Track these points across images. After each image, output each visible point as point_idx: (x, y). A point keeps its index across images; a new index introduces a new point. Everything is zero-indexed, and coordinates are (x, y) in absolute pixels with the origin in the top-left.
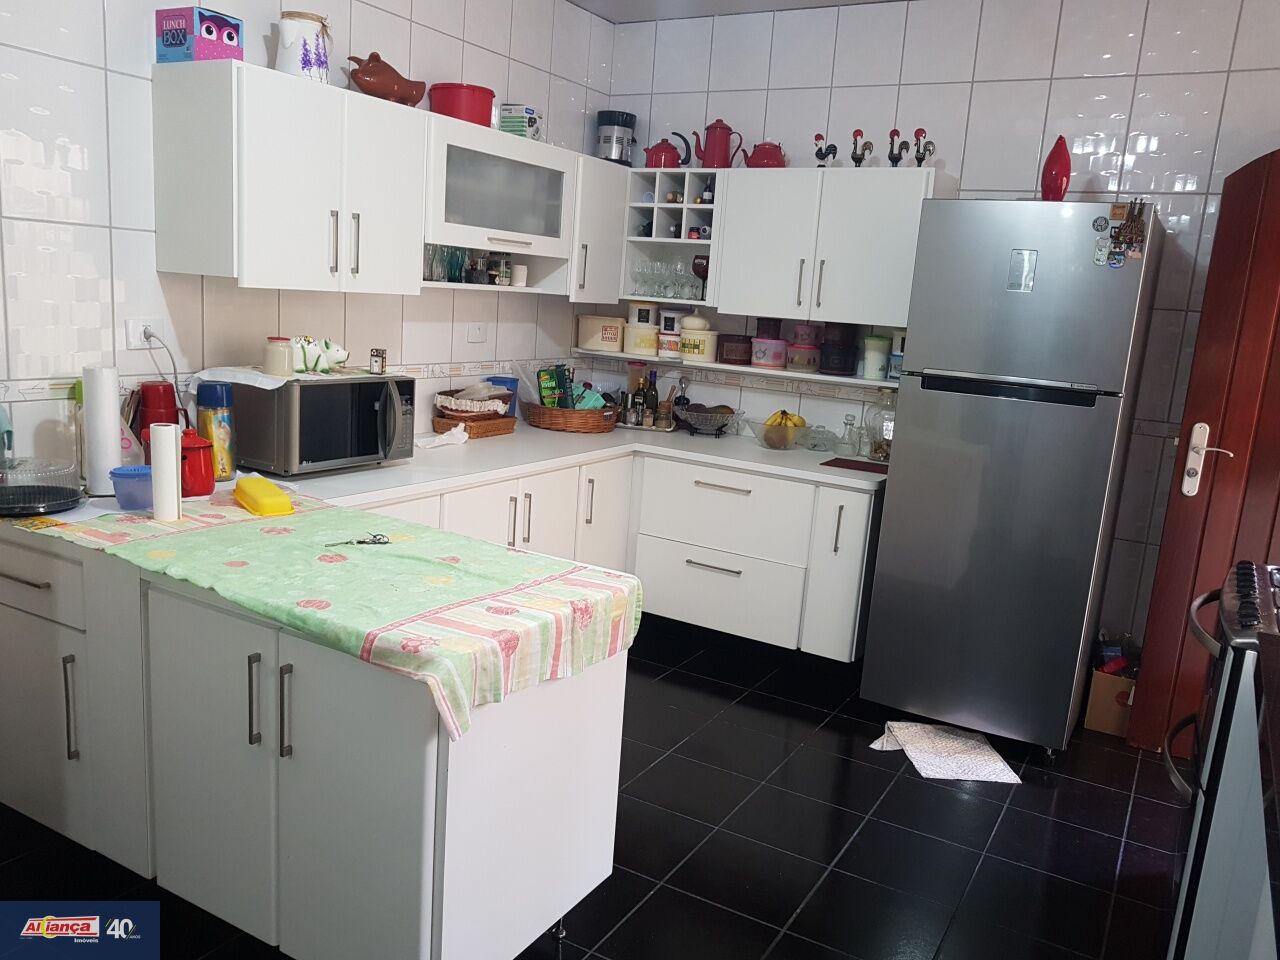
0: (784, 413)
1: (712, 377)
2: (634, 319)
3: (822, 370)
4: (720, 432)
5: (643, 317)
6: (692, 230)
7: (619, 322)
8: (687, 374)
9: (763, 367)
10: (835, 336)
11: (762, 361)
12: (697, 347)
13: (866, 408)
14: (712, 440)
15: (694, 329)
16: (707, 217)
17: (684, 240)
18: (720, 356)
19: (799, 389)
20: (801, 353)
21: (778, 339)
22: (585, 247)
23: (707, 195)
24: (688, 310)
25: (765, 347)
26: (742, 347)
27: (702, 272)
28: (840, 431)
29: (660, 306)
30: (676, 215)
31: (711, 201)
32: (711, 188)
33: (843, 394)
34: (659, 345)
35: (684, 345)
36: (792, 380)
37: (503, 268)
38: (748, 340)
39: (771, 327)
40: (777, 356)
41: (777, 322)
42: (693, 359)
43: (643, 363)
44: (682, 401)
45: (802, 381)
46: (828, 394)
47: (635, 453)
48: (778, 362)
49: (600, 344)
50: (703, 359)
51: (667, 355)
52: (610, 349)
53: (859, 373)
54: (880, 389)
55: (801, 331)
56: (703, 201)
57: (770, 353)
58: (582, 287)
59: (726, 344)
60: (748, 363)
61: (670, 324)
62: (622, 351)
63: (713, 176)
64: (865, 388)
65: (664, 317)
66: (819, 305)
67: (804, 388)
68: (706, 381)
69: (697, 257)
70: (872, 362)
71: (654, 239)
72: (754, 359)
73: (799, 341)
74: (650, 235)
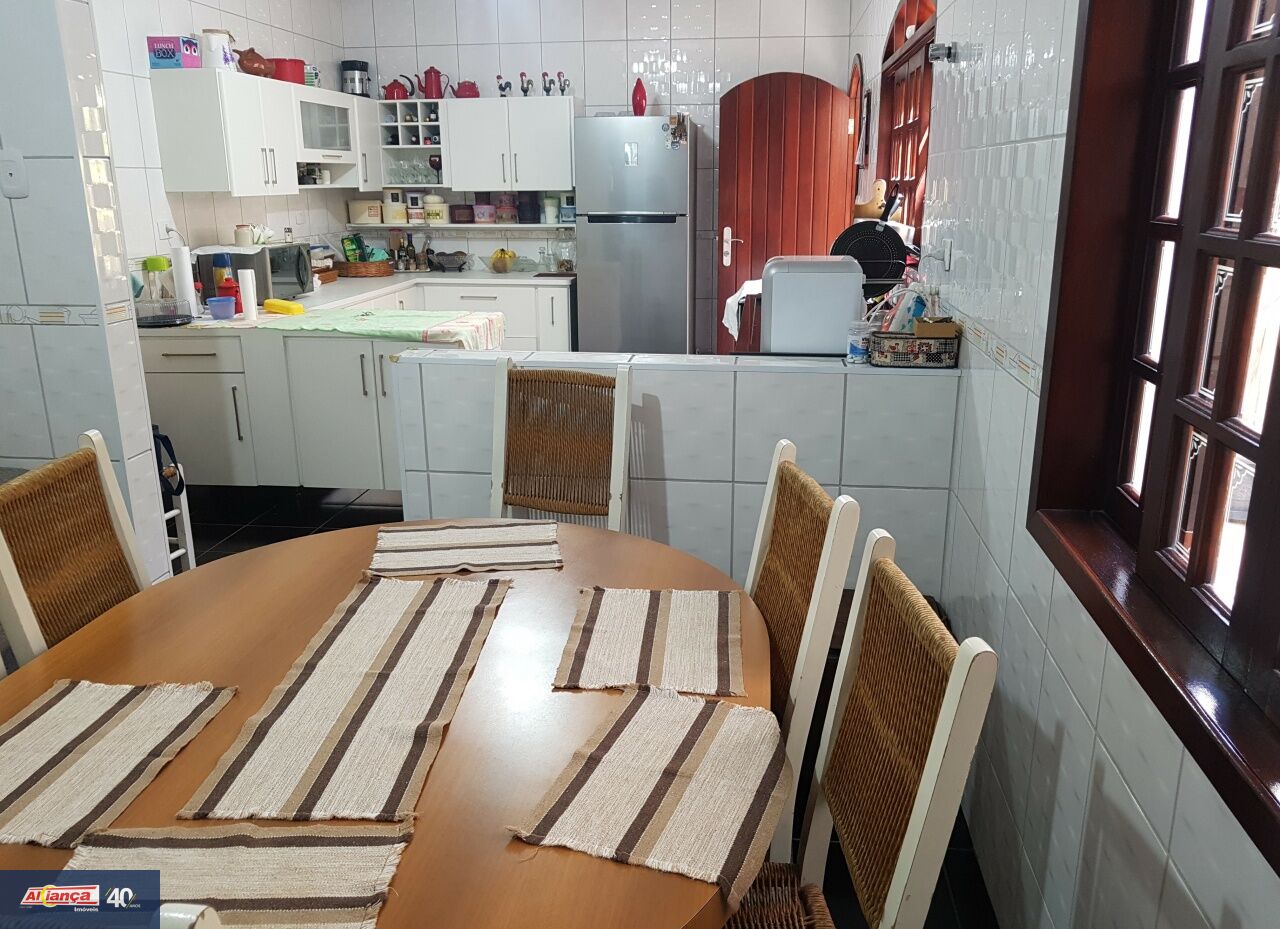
0: (503, 250)
1: (446, 234)
2: (389, 201)
3: (521, 221)
4: (460, 269)
5: (395, 198)
6: (425, 139)
7: (378, 203)
8: (429, 233)
9: (483, 222)
10: (526, 199)
11: (483, 220)
12: (438, 214)
13: (550, 242)
14: (458, 274)
15: (434, 203)
16: (435, 131)
17: (422, 145)
18: (453, 220)
19: (506, 235)
20: (506, 213)
21: (489, 204)
22: (364, 155)
23: (433, 116)
24: (426, 192)
25: (482, 211)
26: (467, 211)
27: (437, 166)
28: (537, 258)
29: (405, 191)
30: (414, 131)
31: (437, 120)
32: (435, 112)
33: (534, 235)
34: (408, 217)
35: (429, 214)
36: (500, 230)
37: (317, 173)
38: (471, 208)
39: (484, 197)
40: (491, 216)
41: (488, 194)
42: (435, 223)
43: (399, 229)
44: (430, 251)
45: (507, 230)
46: (524, 236)
47: (417, 284)
48: (493, 219)
49: (367, 218)
50: (442, 222)
51: (415, 222)
52: (375, 222)
53: (542, 221)
54: (558, 229)
55: (504, 198)
56: (431, 120)
57: (486, 214)
58: (366, 181)
59: (456, 211)
60: (472, 221)
61: (414, 201)
62: (382, 222)
63: (436, 104)
64: (547, 230)
65: (410, 197)
66: (517, 181)
67: (509, 234)
68: (443, 237)
69: (431, 156)
70: (550, 211)
71: (401, 146)
72: (477, 219)
73: (503, 204)
74: (398, 144)
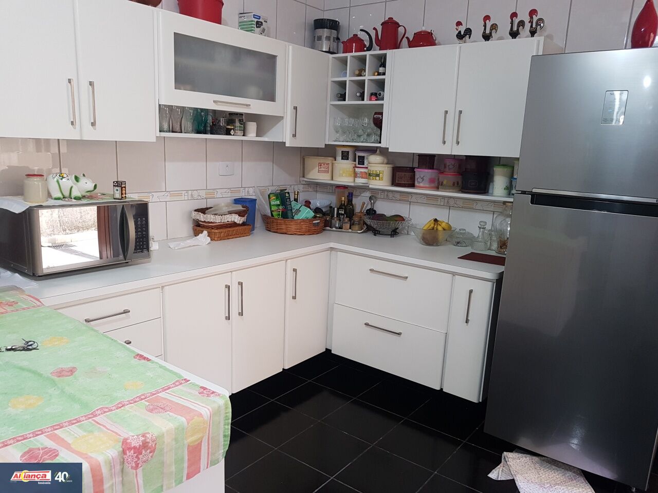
0: (436, 220)
1: (390, 195)
2: (339, 158)
3: (464, 190)
4: (394, 233)
5: (345, 156)
6: (372, 94)
7: (329, 160)
8: (375, 195)
9: (422, 189)
10: (472, 165)
11: (421, 185)
12: (378, 175)
13: (495, 216)
14: (387, 240)
15: (375, 162)
16: (381, 84)
17: (366, 102)
18: (394, 183)
19: (448, 204)
20: (448, 179)
21: (433, 169)
22: (296, 108)
23: (381, 70)
24: (373, 151)
25: (424, 175)
26: (408, 174)
27: (378, 123)
28: (476, 232)
29: (357, 148)
30: (361, 84)
31: (384, 74)
32: (383, 65)
33: (479, 206)
34: (355, 175)
35: (370, 175)
36: (444, 197)
37: (237, 124)
38: (412, 170)
39: (427, 161)
40: (432, 181)
41: (432, 157)
42: (375, 184)
43: (345, 187)
44: (371, 212)
45: (451, 197)
46: (468, 206)
47: (332, 249)
48: (433, 185)
49: (317, 175)
50: (382, 183)
51: (360, 181)
52: (324, 178)
53: (490, 191)
54: (505, 203)
55: (449, 163)
56: (379, 74)
57: (427, 179)
58: (294, 136)
59: (397, 173)
60: (412, 185)
61: (361, 161)
62: (332, 179)
63: (385, 55)
64: (494, 202)
65: (358, 155)
66: (458, 143)
67: (452, 202)
68: (387, 198)
69: (376, 113)
70: (499, 183)
71: (347, 102)
72: (416, 184)
73: (447, 169)
74: (345, 100)
